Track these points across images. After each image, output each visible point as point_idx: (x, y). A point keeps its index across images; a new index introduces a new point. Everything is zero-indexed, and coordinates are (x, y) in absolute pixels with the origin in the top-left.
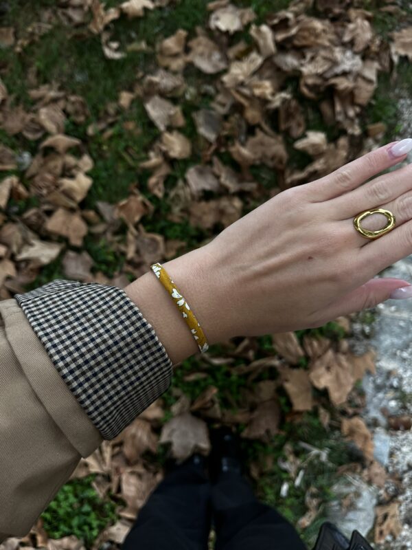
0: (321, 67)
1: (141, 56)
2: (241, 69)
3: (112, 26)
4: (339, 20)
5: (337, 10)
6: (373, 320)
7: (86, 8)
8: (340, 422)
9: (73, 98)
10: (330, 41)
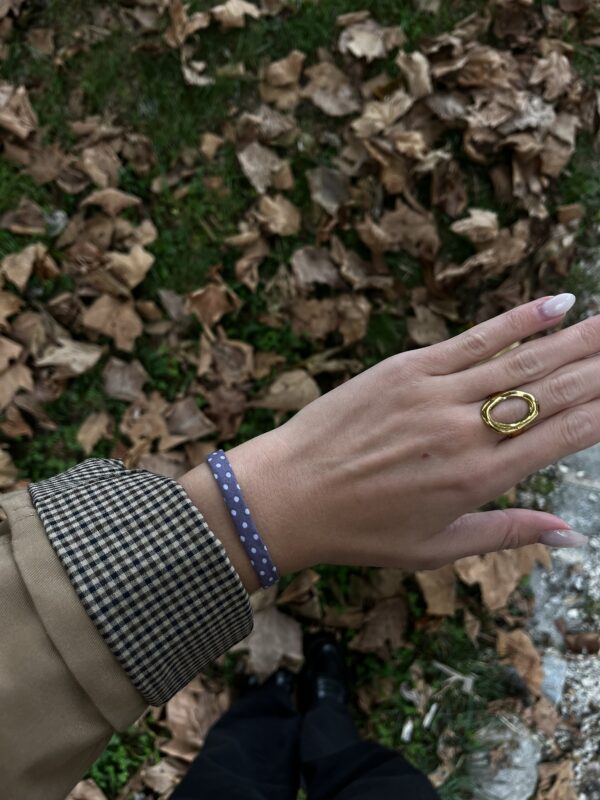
0: (496, 117)
1: (237, 84)
2: (381, 112)
3: (197, 38)
4: (526, 53)
5: (523, 39)
6: (551, 488)
7: (161, 10)
8: (495, 636)
9: (134, 138)
10: (511, 81)
